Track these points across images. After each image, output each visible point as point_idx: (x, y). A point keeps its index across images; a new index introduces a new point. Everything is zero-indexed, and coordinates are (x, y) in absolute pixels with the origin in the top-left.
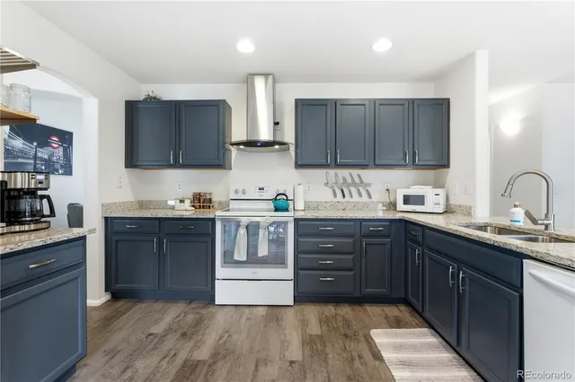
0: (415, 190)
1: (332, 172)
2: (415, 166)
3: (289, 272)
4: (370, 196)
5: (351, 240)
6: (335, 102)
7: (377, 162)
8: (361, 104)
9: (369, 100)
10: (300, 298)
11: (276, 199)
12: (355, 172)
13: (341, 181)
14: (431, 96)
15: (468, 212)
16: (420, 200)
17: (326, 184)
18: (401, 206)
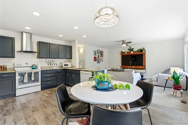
0: (66, 63)
1: (47, 59)
2: (66, 58)
3: (40, 83)
4: (57, 65)
5: (54, 74)
6: (49, 44)
7: (59, 57)
8: (55, 45)
9: (57, 44)
10: (43, 89)
11: (32, 66)
12: (53, 59)
13: (50, 61)
14: (69, 45)
15: (75, 67)
16: (67, 65)
17: (46, 62)
18: (64, 66)
